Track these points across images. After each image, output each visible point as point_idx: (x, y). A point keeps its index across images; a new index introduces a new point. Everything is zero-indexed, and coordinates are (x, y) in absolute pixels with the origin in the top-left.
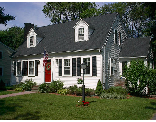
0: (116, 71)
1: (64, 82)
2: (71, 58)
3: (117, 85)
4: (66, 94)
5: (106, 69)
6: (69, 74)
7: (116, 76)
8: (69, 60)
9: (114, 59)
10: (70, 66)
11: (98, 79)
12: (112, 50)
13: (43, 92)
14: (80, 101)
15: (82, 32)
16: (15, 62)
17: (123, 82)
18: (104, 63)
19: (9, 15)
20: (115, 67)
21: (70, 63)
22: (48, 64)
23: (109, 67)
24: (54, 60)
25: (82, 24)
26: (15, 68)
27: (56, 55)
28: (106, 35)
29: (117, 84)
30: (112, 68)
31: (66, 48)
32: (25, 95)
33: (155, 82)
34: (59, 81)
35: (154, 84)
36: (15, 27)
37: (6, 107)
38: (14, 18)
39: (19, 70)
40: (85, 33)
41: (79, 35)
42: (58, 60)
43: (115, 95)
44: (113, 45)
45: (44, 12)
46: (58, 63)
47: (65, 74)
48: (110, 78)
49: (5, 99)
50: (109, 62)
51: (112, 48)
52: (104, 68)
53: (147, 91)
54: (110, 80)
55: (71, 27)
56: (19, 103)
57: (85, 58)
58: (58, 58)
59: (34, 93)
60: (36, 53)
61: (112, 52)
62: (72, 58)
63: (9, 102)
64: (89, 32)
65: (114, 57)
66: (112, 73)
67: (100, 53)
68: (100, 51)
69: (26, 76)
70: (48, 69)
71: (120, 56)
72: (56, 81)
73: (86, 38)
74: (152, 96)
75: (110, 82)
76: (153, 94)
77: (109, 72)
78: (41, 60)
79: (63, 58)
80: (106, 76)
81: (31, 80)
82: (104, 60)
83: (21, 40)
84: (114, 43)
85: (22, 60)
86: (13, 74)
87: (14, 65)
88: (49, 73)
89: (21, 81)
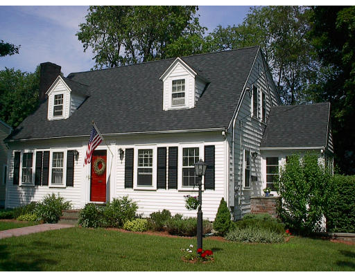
0: (255, 179)
1: (138, 203)
2: (154, 147)
3: (258, 209)
4: (144, 231)
5: (236, 175)
6: (150, 183)
7: (255, 190)
8: (151, 151)
9: (251, 151)
10: (151, 165)
11: (219, 196)
12: (247, 131)
13: (90, 225)
14: (191, 249)
15: (179, 88)
16: (18, 154)
17: (270, 203)
18: (232, 161)
19: (5, 43)
20: (253, 170)
21: (151, 160)
22: (99, 159)
23: (242, 170)
24: (113, 151)
25: (180, 71)
26: (17, 168)
27: (119, 141)
28: (236, 98)
29: (257, 207)
30: (247, 172)
31: (143, 123)
32: (49, 233)
33: (341, 205)
34: (125, 199)
35: (339, 209)
36: (7, 70)
37: (16, 263)
38: (17, 49)
39: (27, 171)
40: (186, 91)
41: (174, 96)
42: (124, 150)
43: (261, 234)
44: (249, 121)
45: (80, 39)
46: (124, 158)
47: (140, 183)
48: (243, 194)
49: (4, 243)
50: (241, 158)
51: (247, 127)
52: (232, 172)
53: (323, 225)
54: (243, 198)
55: (150, 76)
56: (44, 252)
57: (187, 149)
58: (124, 147)
59: (68, 229)
60: (69, 133)
61: (246, 136)
62: (158, 148)
63: (19, 251)
64: (196, 88)
65: (251, 147)
66: (247, 184)
67: (223, 138)
68: (223, 133)
69: (45, 187)
70: (99, 171)
71: (262, 145)
72: (119, 199)
73: (190, 101)
74: (336, 236)
75: (243, 203)
76: (336, 231)
77: (242, 181)
78: (83, 151)
79: (136, 148)
80: (236, 191)
81: (57, 197)
82: (231, 153)
83: (21, 102)
84: (252, 115)
85: (35, 148)
86: (13, 182)
87: (15, 159)
88: (100, 181)
89: (32, 198)
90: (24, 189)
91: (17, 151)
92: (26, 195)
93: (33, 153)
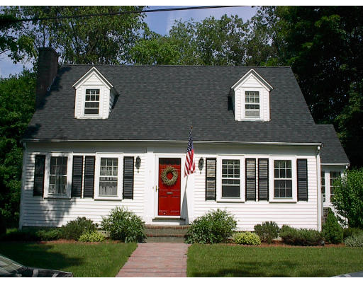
2: (242, 158)
6: (237, 195)
22: (169, 168)
25: (252, 82)
26: (39, 176)
40: (261, 104)
41: (247, 107)
42: (204, 160)
46: (205, 168)
47: (225, 195)
57: (278, 160)
58: (204, 157)
62: (246, 159)
67: (317, 153)
69: (88, 199)
73: (265, 114)
79: (222, 158)
85: (71, 151)
86: (32, 192)
87: (36, 164)
88: (169, 193)
89: (66, 213)
90: (52, 202)
91: (39, 153)
92: (56, 209)
93: (67, 157)
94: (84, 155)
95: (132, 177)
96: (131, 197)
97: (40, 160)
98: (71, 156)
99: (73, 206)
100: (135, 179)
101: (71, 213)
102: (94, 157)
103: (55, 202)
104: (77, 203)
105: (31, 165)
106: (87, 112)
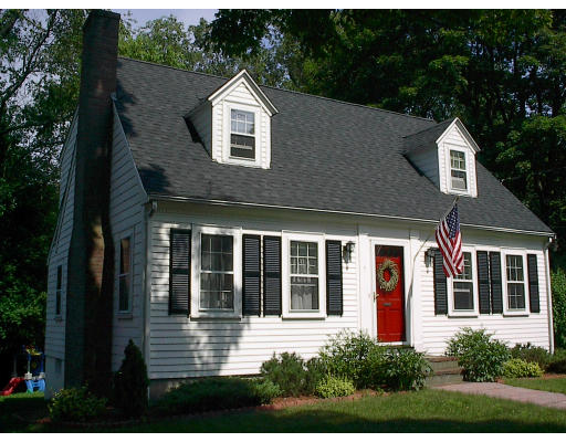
2: (472, 250)
6: (471, 306)
10: (471, 277)
22: (387, 262)
26: (180, 271)
40: (468, 172)
41: (454, 174)
46: (432, 265)
62: (477, 252)
69: (272, 319)
73: (472, 186)
85: (238, 226)
86: (166, 307)
87: (171, 247)
88: (387, 304)
89: (233, 347)
90: (206, 327)
91: (176, 226)
92: (214, 340)
93: (232, 237)
94: (262, 233)
95: (340, 278)
96: (340, 313)
97: (180, 239)
98: (238, 234)
99: (245, 333)
100: (344, 281)
101: (241, 345)
102: (279, 239)
103: (212, 327)
104: (252, 326)
105: (161, 249)
106: (235, 152)
